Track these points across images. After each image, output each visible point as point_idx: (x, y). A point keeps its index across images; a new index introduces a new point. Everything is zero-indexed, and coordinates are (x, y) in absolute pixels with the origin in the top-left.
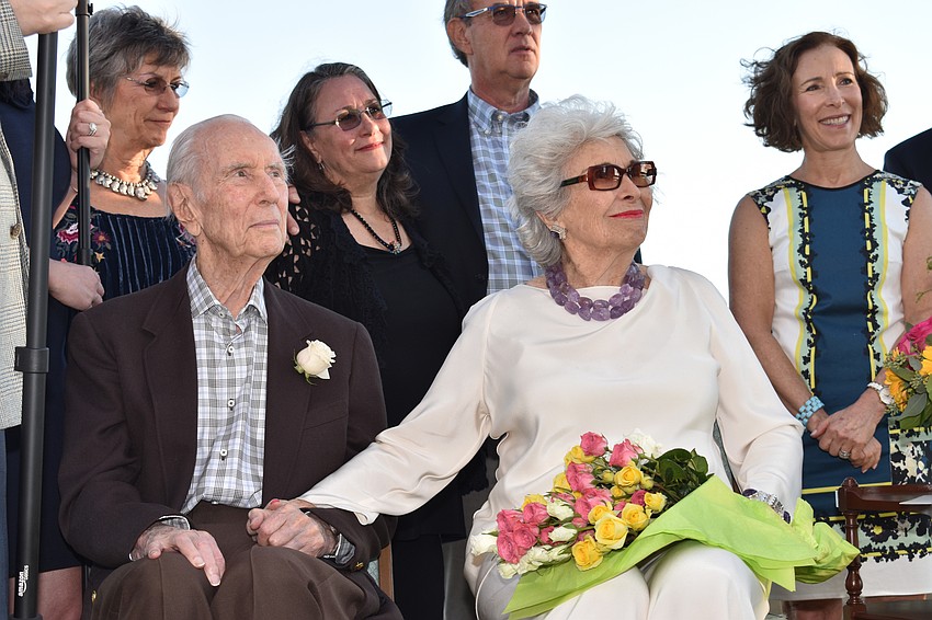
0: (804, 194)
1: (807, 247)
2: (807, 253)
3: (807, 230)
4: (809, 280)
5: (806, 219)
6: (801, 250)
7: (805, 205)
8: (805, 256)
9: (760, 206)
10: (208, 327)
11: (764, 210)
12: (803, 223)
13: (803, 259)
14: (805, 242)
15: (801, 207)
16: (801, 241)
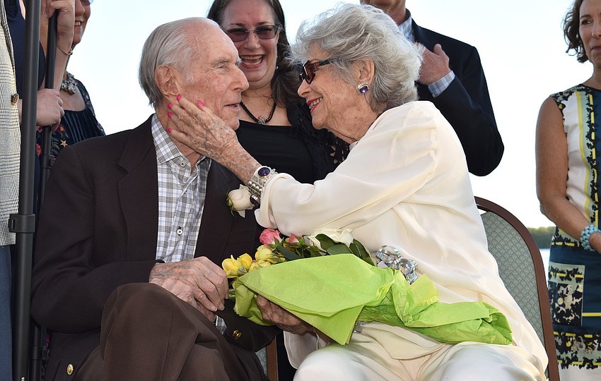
0: (591, 96)
1: (593, 134)
2: (593, 138)
3: (593, 122)
4: (594, 157)
5: (592, 114)
6: (589, 136)
7: (592, 103)
8: (591, 140)
9: (559, 104)
10: (169, 171)
11: (560, 107)
12: (590, 117)
13: (590, 142)
14: (591, 130)
15: (589, 104)
16: (588, 129)
